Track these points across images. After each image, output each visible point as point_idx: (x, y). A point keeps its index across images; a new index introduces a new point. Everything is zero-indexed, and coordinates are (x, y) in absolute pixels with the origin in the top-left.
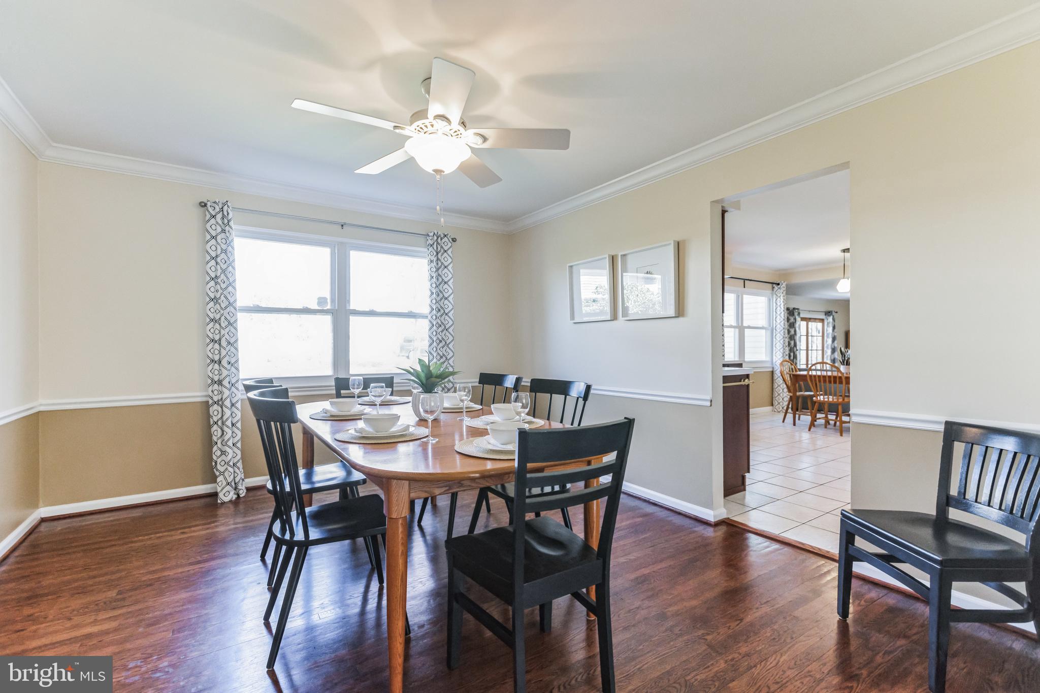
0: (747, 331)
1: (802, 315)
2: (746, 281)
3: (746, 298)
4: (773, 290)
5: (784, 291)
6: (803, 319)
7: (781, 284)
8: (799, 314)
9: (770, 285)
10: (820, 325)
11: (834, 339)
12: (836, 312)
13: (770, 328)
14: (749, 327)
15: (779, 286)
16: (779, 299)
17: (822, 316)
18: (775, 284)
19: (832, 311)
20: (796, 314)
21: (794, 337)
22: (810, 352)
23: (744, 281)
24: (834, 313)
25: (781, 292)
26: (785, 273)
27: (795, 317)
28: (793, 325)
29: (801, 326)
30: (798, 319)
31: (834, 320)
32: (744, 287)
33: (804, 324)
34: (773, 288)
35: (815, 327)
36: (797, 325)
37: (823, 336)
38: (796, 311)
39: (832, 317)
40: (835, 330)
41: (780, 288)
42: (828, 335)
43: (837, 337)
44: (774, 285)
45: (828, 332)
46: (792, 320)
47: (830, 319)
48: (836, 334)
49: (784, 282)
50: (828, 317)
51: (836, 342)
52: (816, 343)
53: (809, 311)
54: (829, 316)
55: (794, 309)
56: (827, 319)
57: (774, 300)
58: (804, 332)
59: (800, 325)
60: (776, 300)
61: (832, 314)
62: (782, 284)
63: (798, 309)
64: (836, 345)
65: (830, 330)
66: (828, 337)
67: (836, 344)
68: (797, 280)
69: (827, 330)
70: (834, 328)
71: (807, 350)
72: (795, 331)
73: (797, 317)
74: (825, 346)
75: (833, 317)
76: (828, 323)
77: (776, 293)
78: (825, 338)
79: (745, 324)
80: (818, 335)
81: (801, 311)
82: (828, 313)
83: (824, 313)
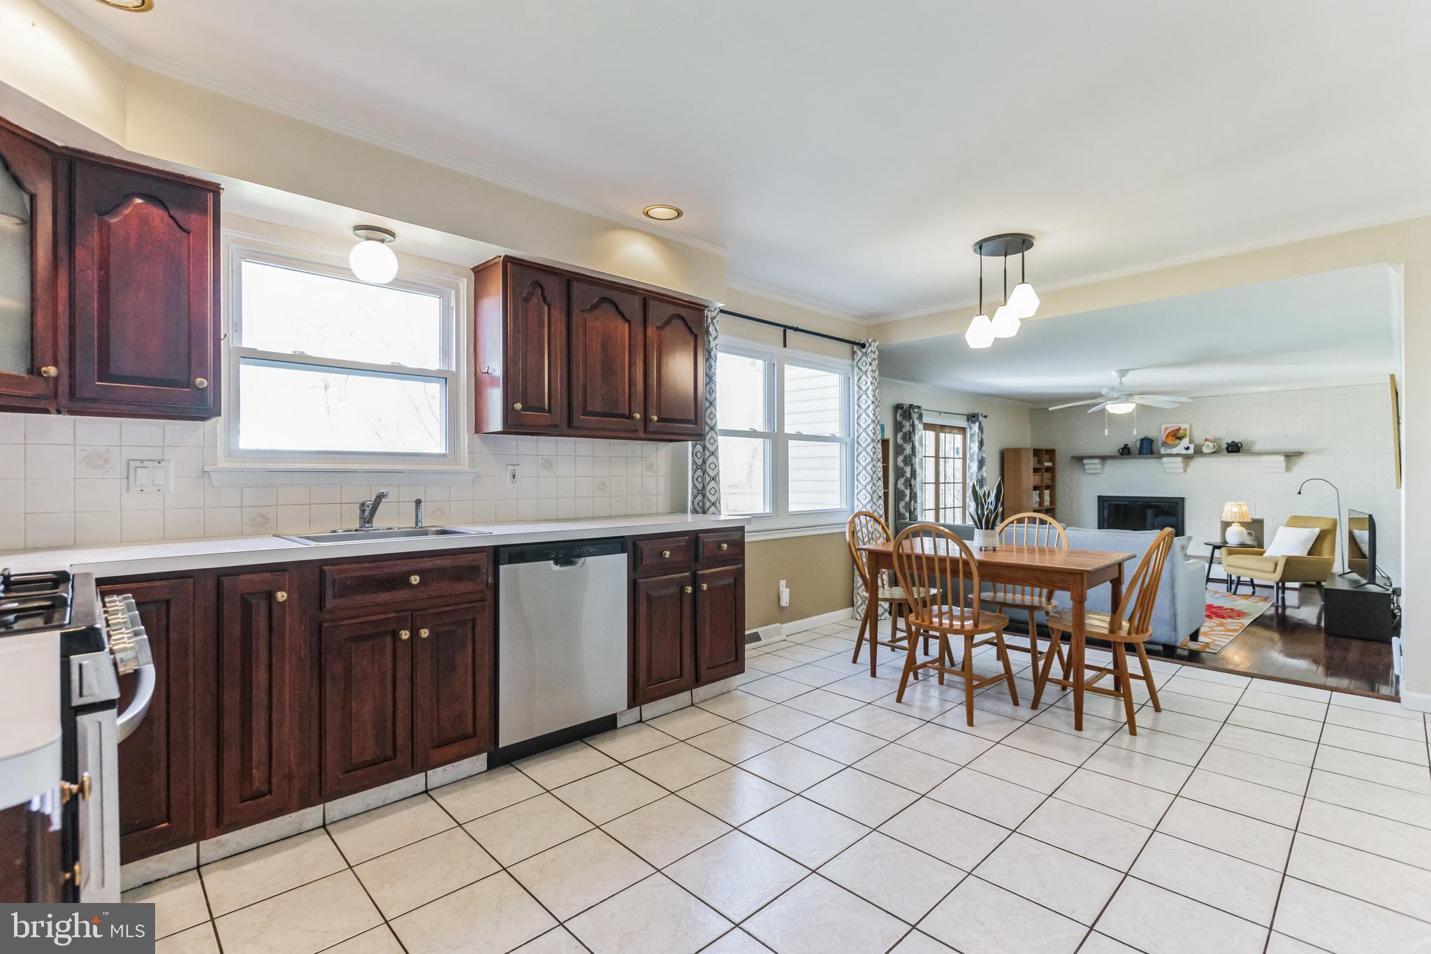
0: (794, 447)
1: (925, 420)
2: (788, 331)
3: (792, 373)
4: (853, 360)
5: (874, 359)
6: (928, 427)
7: (867, 345)
8: (920, 417)
9: (847, 347)
10: (959, 438)
11: (981, 463)
12: (986, 417)
13: (848, 440)
14: (799, 437)
15: (864, 350)
16: (864, 377)
17: (964, 424)
18: (857, 344)
19: (978, 414)
20: (915, 416)
21: (910, 461)
22: (942, 486)
23: (785, 331)
24: (981, 418)
25: (868, 364)
26: (879, 322)
27: (913, 422)
28: (910, 437)
29: (926, 440)
30: (920, 426)
31: (981, 429)
32: (785, 346)
33: (930, 435)
34: (854, 353)
35: (952, 442)
36: (917, 438)
37: (964, 458)
38: (916, 410)
39: (977, 424)
40: (984, 448)
41: (866, 354)
42: (972, 455)
43: (987, 462)
44: (855, 348)
45: (972, 451)
46: (907, 427)
47: (976, 427)
48: (984, 455)
49: (874, 341)
50: (972, 425)
51: (984, 468)
52: (952, 469)
53: (940, 413)
54: (973, 422)
55: (911, 406)
56: (971, 429)
57: (856, 380)
58: (931, 451)
59: (921, 437)
60: (859, 379)
61: (978, 418)
62: (870, 345)
63: (919, 407)
64: (985, 475)
65: (975, 446)
66: (972, 460)
67: (984, 472)
68: (901, 338)
69: (970, 448)
70: (981, 443)
71: (937, 483)
72: (913, 448)
73: (917, 422)
74: (968, 475)
75: (980, 424)
76: (972, 435)
77: (860, 364)
78: (968, 461)
79: (789, 429)
80: (956, 456)
81: (923, 412)
82: (972, 418)
83: (965, 417)
